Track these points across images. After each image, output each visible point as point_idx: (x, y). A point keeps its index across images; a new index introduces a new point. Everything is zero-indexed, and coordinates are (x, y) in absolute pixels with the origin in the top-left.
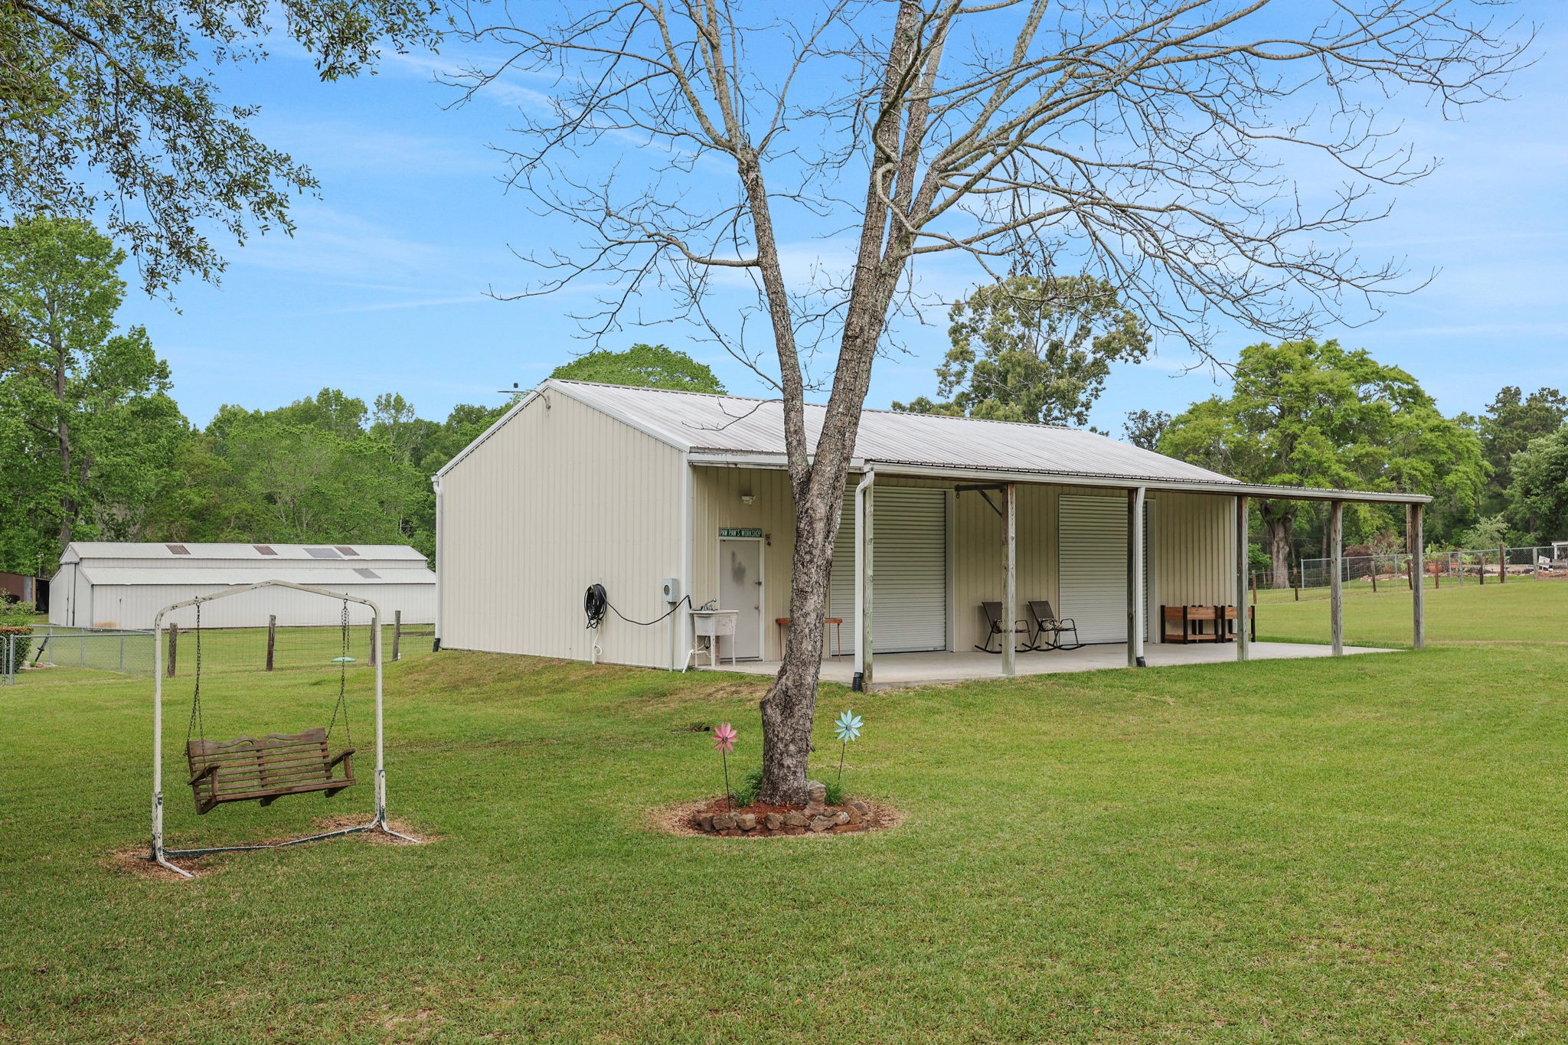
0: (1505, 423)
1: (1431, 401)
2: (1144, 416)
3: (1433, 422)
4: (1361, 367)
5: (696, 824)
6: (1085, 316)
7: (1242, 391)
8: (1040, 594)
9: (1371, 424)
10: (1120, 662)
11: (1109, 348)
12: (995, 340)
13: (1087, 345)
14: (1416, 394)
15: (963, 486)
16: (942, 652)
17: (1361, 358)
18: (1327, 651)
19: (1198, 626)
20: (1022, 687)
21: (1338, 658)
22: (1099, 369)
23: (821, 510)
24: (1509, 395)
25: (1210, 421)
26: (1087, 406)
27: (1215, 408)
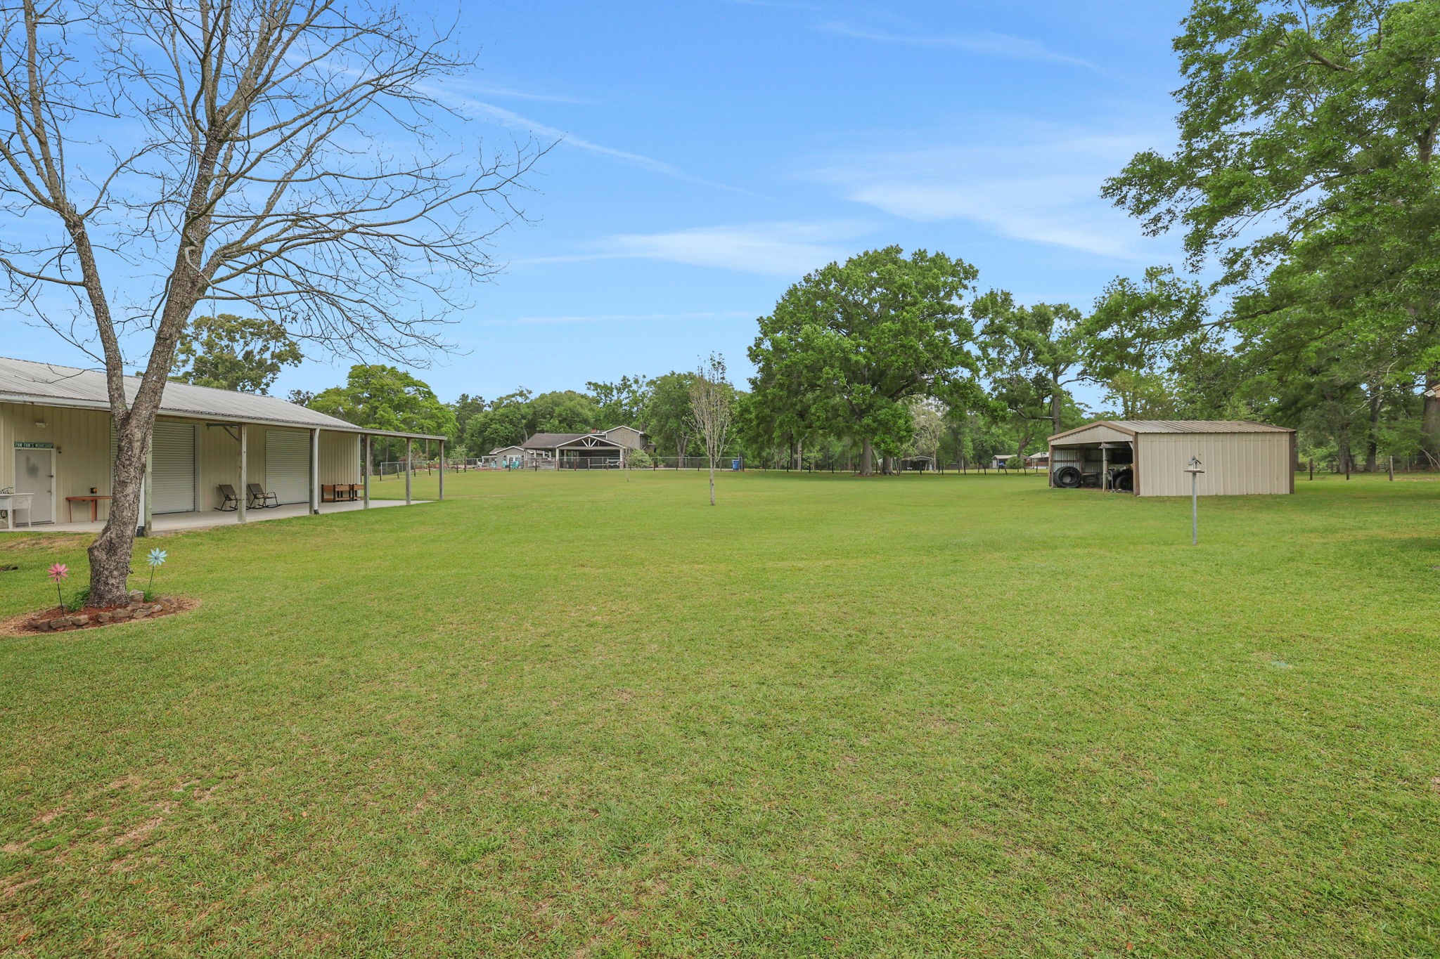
0: (463, 408)
1: (435, 396)
2: (299, 392)
3: (436, 406)
4: (406, 379)
5: (34, 627)
6: (267, 340)
7: (351, 385)
8: (255, 480)
9: (409, 404)
10: (305, 512)
11: (281, 357)
12: (210, 346)
13: (267, 355)
14: (430, 393)
15: (210, 424)
16: (194, 512)
17: (406, 376)
18: (404, 503)
19: (340, 494)
20: (253, 528)
21: (408, 506)
22: (274, 369)
23: (138, 435)
24: (464, 397)
25: (336, 398)
26: (268, 385)
27: (338, 392)
